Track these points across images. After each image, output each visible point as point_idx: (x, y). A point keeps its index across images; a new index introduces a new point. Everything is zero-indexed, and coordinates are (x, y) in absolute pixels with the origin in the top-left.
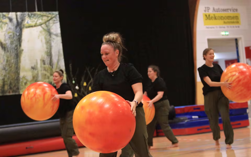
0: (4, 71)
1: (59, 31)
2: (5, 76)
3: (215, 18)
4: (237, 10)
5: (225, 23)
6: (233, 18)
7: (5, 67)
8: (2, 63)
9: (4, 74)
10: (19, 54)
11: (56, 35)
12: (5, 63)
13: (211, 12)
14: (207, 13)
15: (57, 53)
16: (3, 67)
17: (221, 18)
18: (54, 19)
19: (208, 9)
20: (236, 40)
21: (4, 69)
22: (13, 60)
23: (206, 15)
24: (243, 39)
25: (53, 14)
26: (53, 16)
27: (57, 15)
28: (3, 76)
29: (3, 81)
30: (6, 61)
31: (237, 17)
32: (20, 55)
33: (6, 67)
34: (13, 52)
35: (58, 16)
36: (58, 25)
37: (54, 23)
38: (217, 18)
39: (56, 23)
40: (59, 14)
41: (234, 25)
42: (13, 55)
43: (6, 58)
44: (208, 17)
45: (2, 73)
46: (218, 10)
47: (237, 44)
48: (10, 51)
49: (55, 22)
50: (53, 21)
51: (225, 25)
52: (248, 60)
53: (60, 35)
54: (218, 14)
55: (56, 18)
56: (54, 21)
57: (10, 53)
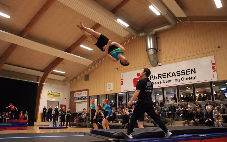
3: (51, 95)
4: (60, 93)
6: (58, 95)
13: (50, 93)
14: (49, 93)
17: (54, 95)
19: (49, 92)
20: (59, 102)
24: (60, 102)
31: (59, 96)
41: (58, 98)
46: (53, 92)
47: (58, 103)
51: (55, 97)
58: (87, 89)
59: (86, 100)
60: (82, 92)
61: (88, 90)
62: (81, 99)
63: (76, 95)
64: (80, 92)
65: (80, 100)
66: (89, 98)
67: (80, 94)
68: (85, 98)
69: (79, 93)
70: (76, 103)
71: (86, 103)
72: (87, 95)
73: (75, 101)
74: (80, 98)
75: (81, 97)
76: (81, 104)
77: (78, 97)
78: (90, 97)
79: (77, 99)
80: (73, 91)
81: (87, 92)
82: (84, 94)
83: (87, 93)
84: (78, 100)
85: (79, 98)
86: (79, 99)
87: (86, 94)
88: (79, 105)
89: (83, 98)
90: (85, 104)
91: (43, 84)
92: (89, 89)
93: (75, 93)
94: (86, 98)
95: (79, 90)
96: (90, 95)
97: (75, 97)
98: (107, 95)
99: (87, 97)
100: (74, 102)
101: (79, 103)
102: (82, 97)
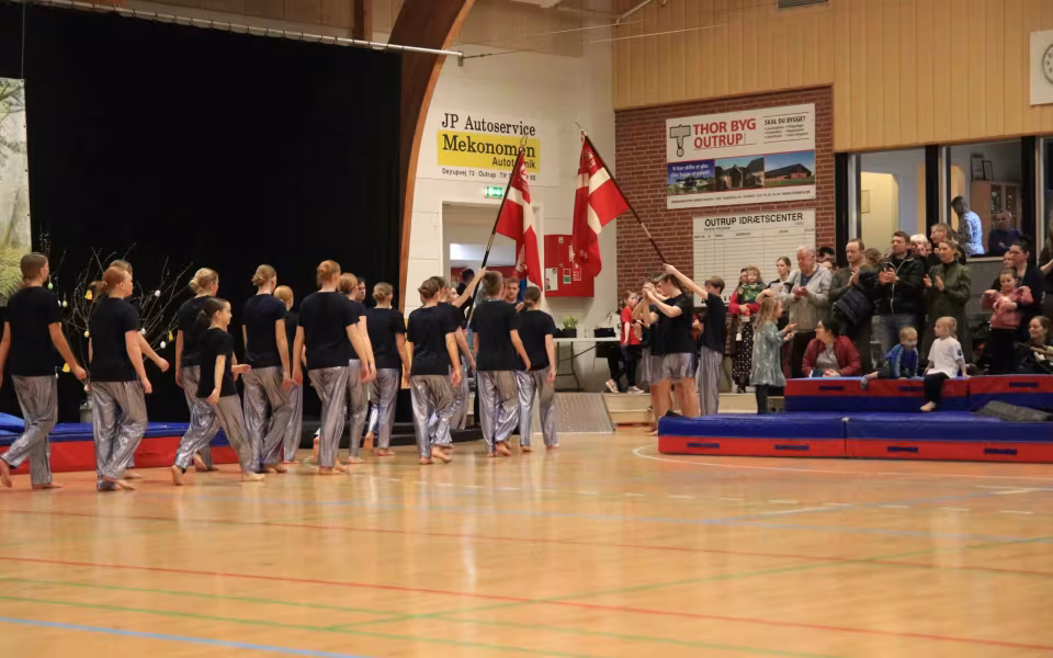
1: (22, 136)
3: (471, 148)
4: (532, 130)
5: (495, 162)
11: (14, 147)
13: (460, 129)
14: (450, 131)
15: (12, 200)
17: (488, 148)
18: (11, 99)
19: (455, 118)
23: (446, 136)
24: (540, 214)
25: (9, 85)
26: (9, 90)
27: (19, 88)
31: (530, 151)
35: (23, 91)
36: (21, 118)
37: (9, 112)
38: (475, 146)
39: (18, 111)
40: (26, 87)
44: (451, 143)
46: (481, 126)
49: (13, 108)
50: (7, 105)
51: (496, 170)
52: (549, 271)
53: (24, 147)
54: (479, 137)
55: (17, 99)
56: (11, 104)
58: (809, 83)
59: (809, 192)
60: (759, 115)
61: (820, 95)
62: (745, 176)
63: (685, 142)
64: (728, 117)
65: (735, 186)
66: (839, 173)
67: (729, 132)
68: (792, 173)
69: (722, 126)
70: (687, 215)
71: (809, 216)
72: (809, 143)
73: (674, 202)
74: (734, 172)
75: (745, 165)
76: (749, 226)
77: (710, 162)
78: (842, 159)
79: (698, 183)
80: (653, 100)
81: (808, 110)
82: (773, 134)
83: (809, 125)
84: (718, 186)
85: (726, 166)
86: (726, 179)
87: (796, 132)
88: (728, 234)
89: (769, 175)
90: (789, 224)
91: (437, 55)
92: (827, 88)
93: (670, 123)
94: (799, 169)
95: (725, 92)
96: (841, 145)
97: (672, 157)
98: (1028, 142)
99: (812, 168)
100: (670, 206)
101: (729, 217)
102: (758, 164)
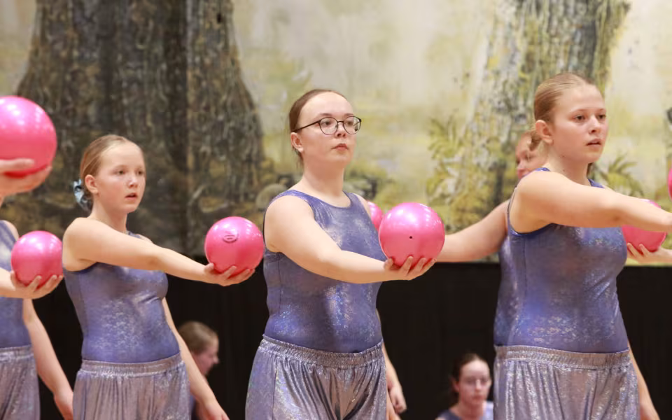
0: (507, 120)
2: (509, 147)
7: (510, 95)
8: (497, 73)
9: (503, 139)
10: (599, 32)
12: (516, 72)
16: (504, 93)
21: (509, 108)
22: (562, 63)
28: (497, 146)
29: (492, 177)
30: (520, 60)
32: (610, 36)
33: (516, 95)
34: (566, 13)
42: (568, 29)
43: (522, 45)
45: (495, 133)
48: (551, 8)
57: (550, 20)
